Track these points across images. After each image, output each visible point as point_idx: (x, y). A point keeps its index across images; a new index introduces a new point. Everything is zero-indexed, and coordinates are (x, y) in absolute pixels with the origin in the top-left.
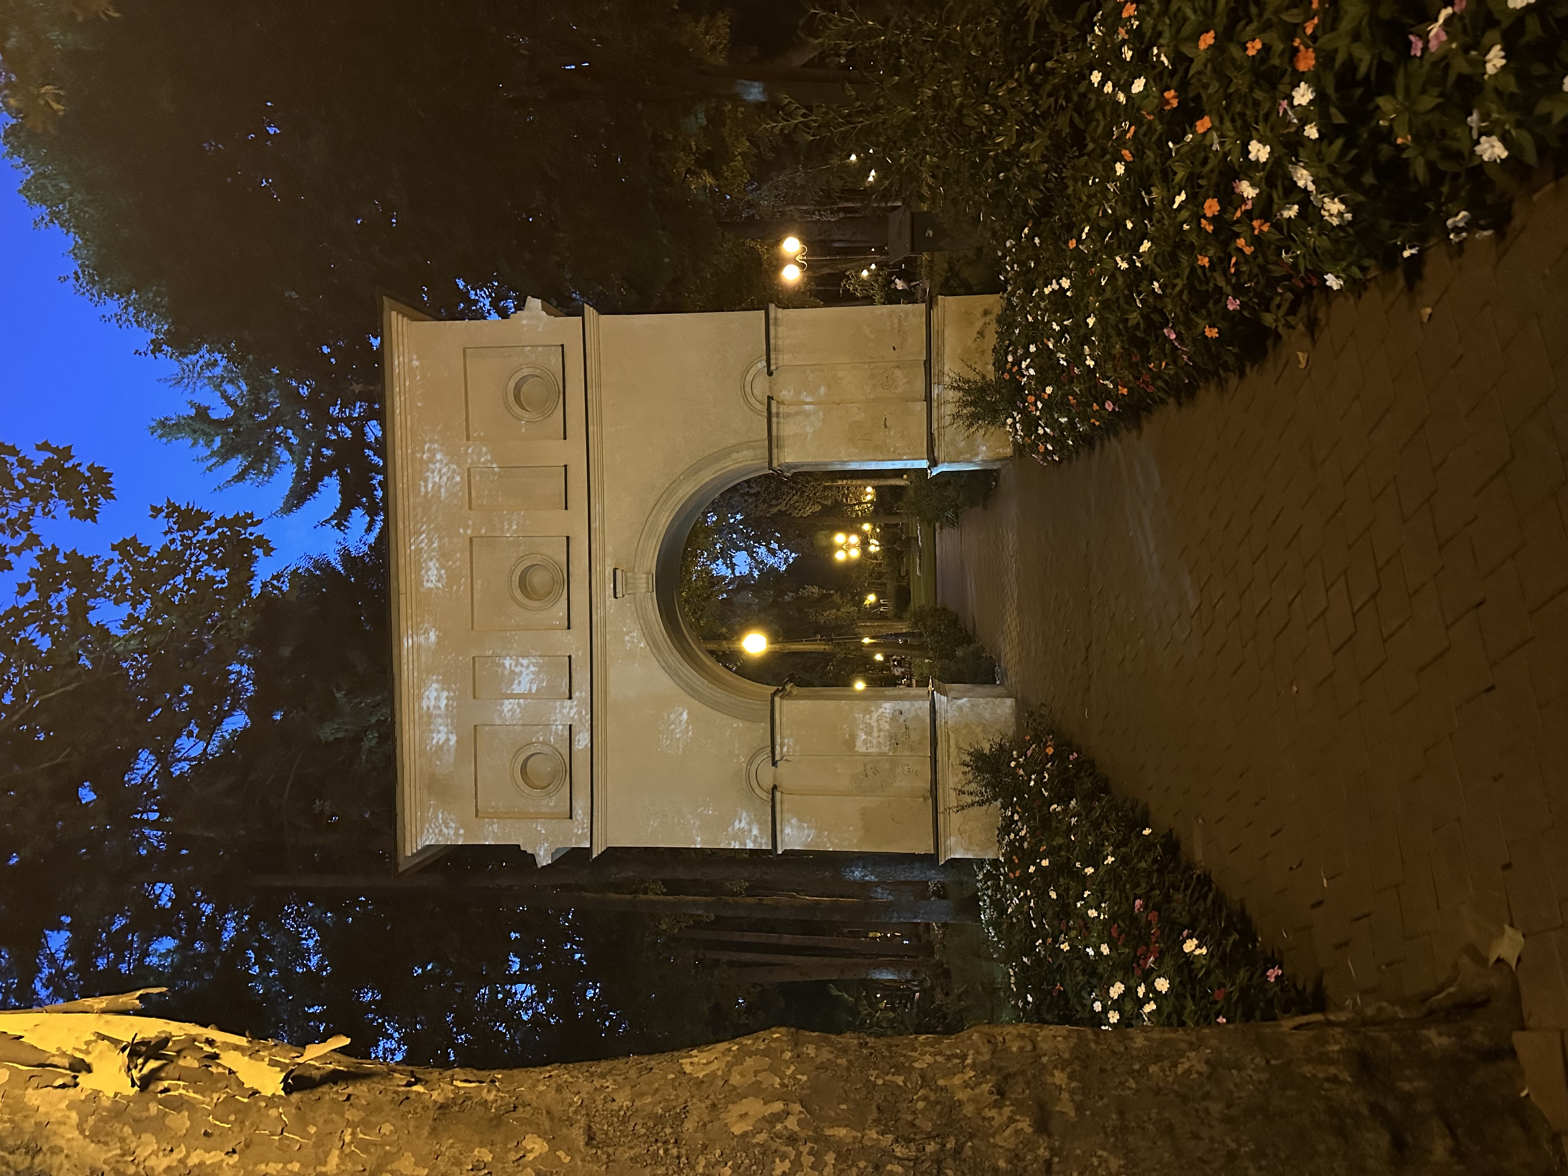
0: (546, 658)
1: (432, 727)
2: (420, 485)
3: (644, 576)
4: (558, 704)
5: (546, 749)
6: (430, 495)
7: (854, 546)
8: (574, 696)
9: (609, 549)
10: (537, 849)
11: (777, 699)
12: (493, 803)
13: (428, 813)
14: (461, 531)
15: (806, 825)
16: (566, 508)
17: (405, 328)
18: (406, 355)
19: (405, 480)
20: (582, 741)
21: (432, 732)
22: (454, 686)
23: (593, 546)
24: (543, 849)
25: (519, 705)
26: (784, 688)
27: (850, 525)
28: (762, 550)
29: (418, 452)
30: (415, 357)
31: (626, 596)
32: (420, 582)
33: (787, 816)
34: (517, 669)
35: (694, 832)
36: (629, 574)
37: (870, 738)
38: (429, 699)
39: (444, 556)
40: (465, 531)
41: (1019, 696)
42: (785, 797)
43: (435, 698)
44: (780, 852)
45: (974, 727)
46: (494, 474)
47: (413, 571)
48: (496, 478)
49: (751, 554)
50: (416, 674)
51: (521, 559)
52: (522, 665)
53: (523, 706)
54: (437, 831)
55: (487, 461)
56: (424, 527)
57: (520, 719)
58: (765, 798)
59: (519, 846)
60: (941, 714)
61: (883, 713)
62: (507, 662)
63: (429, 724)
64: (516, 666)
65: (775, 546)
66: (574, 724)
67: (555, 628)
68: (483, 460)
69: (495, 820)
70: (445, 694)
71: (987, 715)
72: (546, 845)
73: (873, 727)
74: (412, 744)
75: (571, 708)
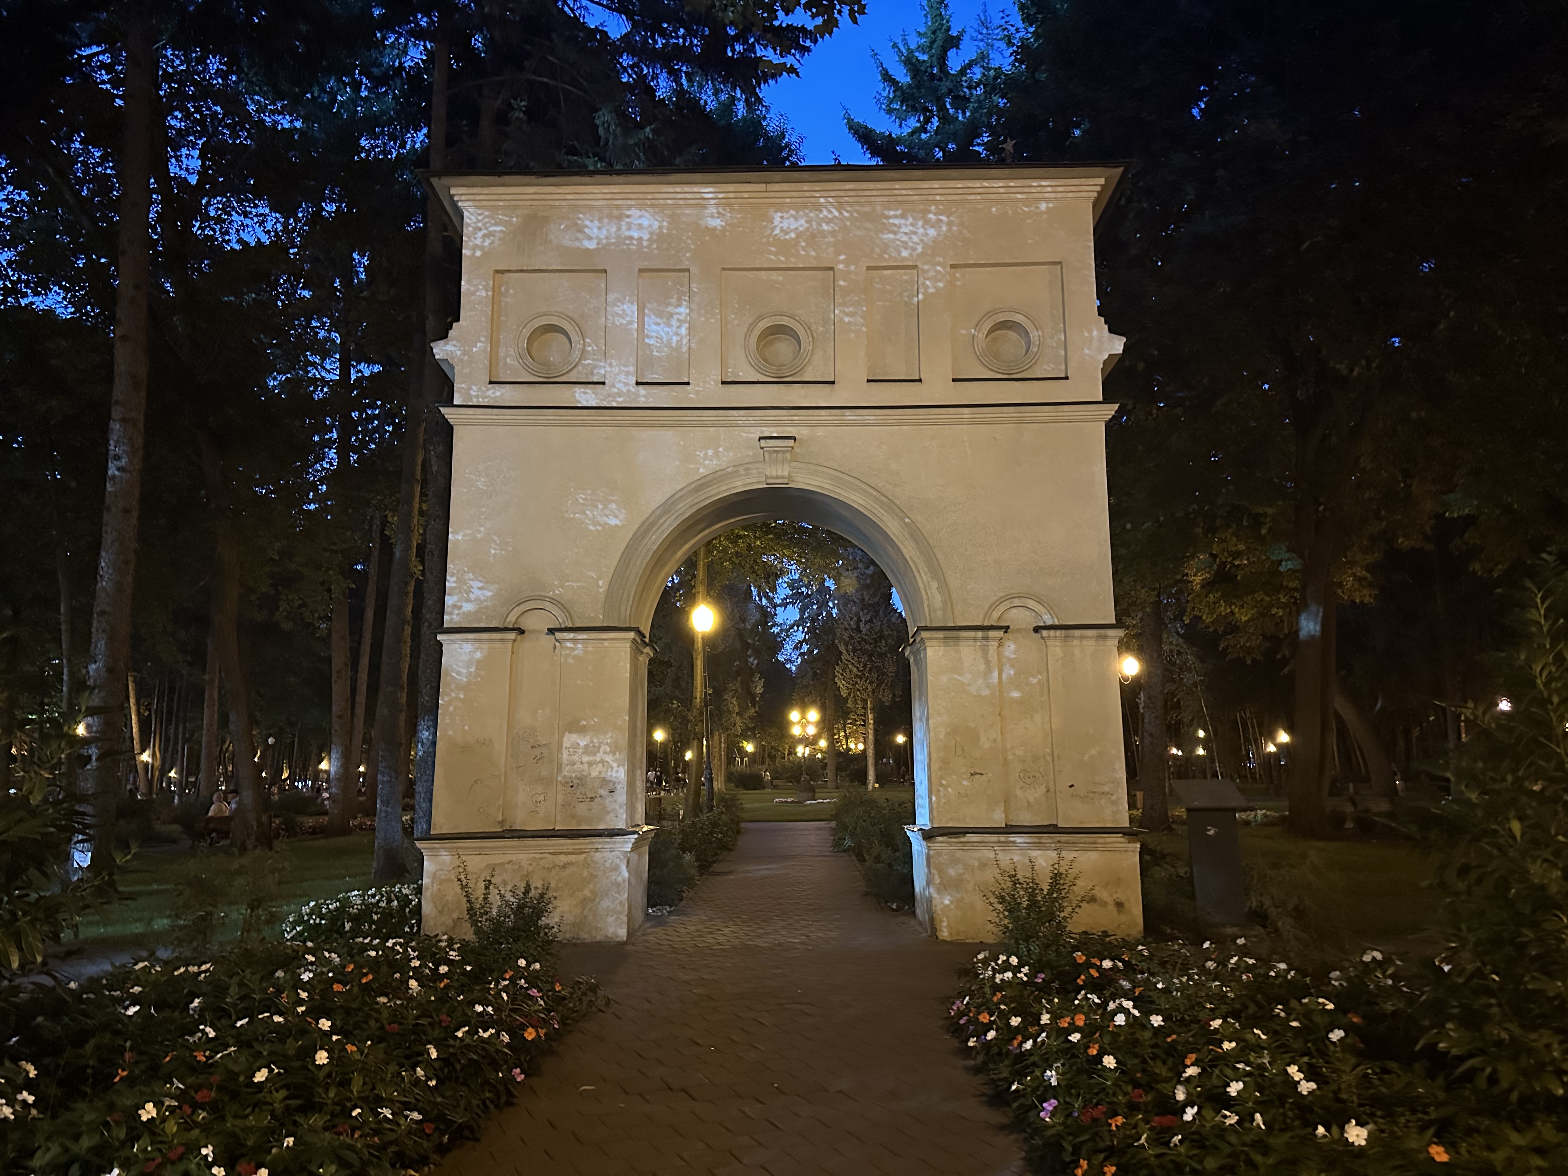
0: (687, 356)
1: (606, 220)
2: (897, 210)
3: (786, 473)
4: (632, 369)
5: (576, 354)
6: (885, 221)
7: (804, 731)
8: (641, 387)
9: (820, 432)
10: (454, 342)
11: (632, 635)
12: (511, 291)
13: (502, 215)
14: (842, 257)
15: (473, 670)
16: (868, 381)
17: (1085, 194)
18: (1052, 195)
19: (904, 192)
20: (585, 397)
21: (600, 220)
22: (655, 246)
23: (823, 412)
24: (453, 349)
25: (631, 322)
26: (646, 645)
27: (827, 726)
28: (800, 636)
29: (937, 208)
30: (1051, 205)
31: (761, 451)
32: (780, 207)
33: (485, 646)
34: (674, 322)
35: (469, 532)
36: (788, 455)
37: (580, 751)
38: (641, 217)
39: (812, 237)
40: (841, 262)
41: (629, 948)
42: (510, 645)
43: (640, 225)
44: (440, 637)
45: (591, 887)
46: (911, 297)
47: (794, 200)
48: (906, 299)
49: (797, 624)
50: (670, 202)
51: (807, 327)
52: (678, 327)
53: (629, 327)
54: (480, 225)
55: (926, 287)
56: (846, 214)
57: (613, 323)
58: (508, 620)
59: (458, 320)
60: (609, 843)
61: (612, 768)
62: (683, 310)
63: (610, 217)
64: (678, 320)
65: (805, 648)
66: (607, 387)
67: (724, 366)
68: (928, 282)
69: (490, 293)
70: (646, 236)
71: (606, 903)
72: (459, 353)
73: (595, 755)
74: (585, 196)
75: (626, 384)
